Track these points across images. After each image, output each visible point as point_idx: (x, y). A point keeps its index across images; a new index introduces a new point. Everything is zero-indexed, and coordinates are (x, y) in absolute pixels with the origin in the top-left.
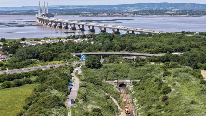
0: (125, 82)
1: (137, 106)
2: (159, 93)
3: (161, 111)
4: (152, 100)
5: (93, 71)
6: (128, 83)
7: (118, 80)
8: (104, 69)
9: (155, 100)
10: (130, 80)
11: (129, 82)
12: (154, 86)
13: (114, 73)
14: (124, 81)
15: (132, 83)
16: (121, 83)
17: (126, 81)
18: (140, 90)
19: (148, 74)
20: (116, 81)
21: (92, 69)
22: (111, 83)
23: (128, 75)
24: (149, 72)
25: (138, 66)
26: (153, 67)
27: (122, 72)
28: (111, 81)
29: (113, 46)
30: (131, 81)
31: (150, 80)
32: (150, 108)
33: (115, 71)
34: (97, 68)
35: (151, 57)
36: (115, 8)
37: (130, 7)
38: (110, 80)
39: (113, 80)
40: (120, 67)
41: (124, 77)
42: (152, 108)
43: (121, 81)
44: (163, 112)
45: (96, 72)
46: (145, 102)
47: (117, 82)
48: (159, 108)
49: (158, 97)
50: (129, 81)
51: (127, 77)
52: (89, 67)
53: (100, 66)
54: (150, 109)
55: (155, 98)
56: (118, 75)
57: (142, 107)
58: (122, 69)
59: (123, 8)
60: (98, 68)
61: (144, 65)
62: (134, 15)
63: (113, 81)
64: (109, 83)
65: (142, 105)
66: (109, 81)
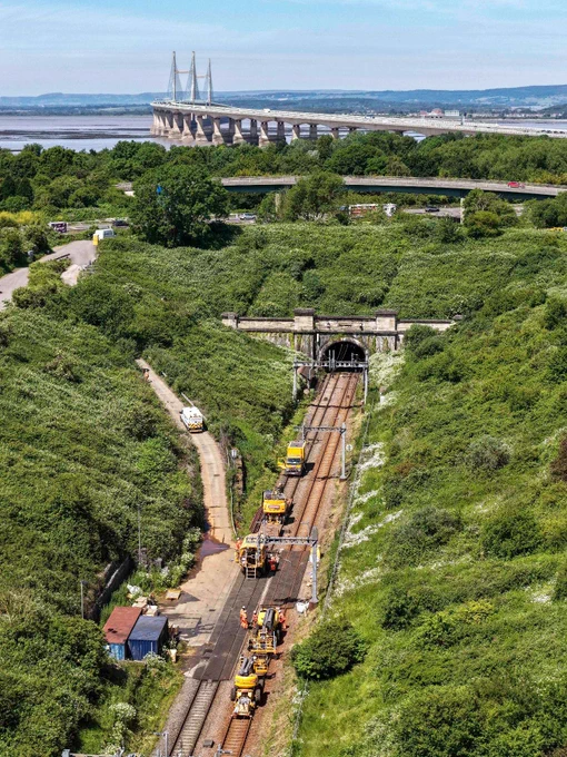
0: (362, 333)
1: (360, 506)
2: (550, 402)
3: (522, 580)
4: (479, 460)
5: (168, 258)
6: (380, 341)
7: (316, 319)
8: (244, 252)
9: (502, 460)
10: (398, 321)
11: (390, 334)
12: (530, 352)
13: (299, 278)
14: (356, 326)
15: (406, 339)
16: (336, 339)
17: (369, 326)
18: (433, 380)
19: (517, 286)
20: (304, 323)
21: (167, 251)
22: (268, 337)
23: (386, 290)
24: (522, 276)
25: (459, 239)
26: (555, 244)
27: (355, 274)
28: (273, 325)
29: (369, 160)
30: (403, 327)
31: (522, 316)
32: (432, 535)
33: (310, 264)
34: (202, 243)
35: (552, 201)
36: (482, 99)
37: (538, 96)
38: (265, 315)
39: (286, 316)
40: (349, 240)
41: (363, 300)
42: (460, 540)
43: (334, 325)
44: (541, 596)
45: (189, 269)
46: (426, 477)
47: (309, 327)
48: (508, 545)
49: (537, 439)
50: (386, 324)
51: (377, 302)
52: (154, 237)
53: (222, 235)
54: (440, 542)
55: (508, 446)
56: (321, 291)
57: (390, 518)
58: (354, 254)
59: (512, 100)
60: (206, 248)
61: (499, 234)
62: (548, 116)
63: (284, 325)
64: (257, 337)
65: (395, 503)
66: (257, 325)
